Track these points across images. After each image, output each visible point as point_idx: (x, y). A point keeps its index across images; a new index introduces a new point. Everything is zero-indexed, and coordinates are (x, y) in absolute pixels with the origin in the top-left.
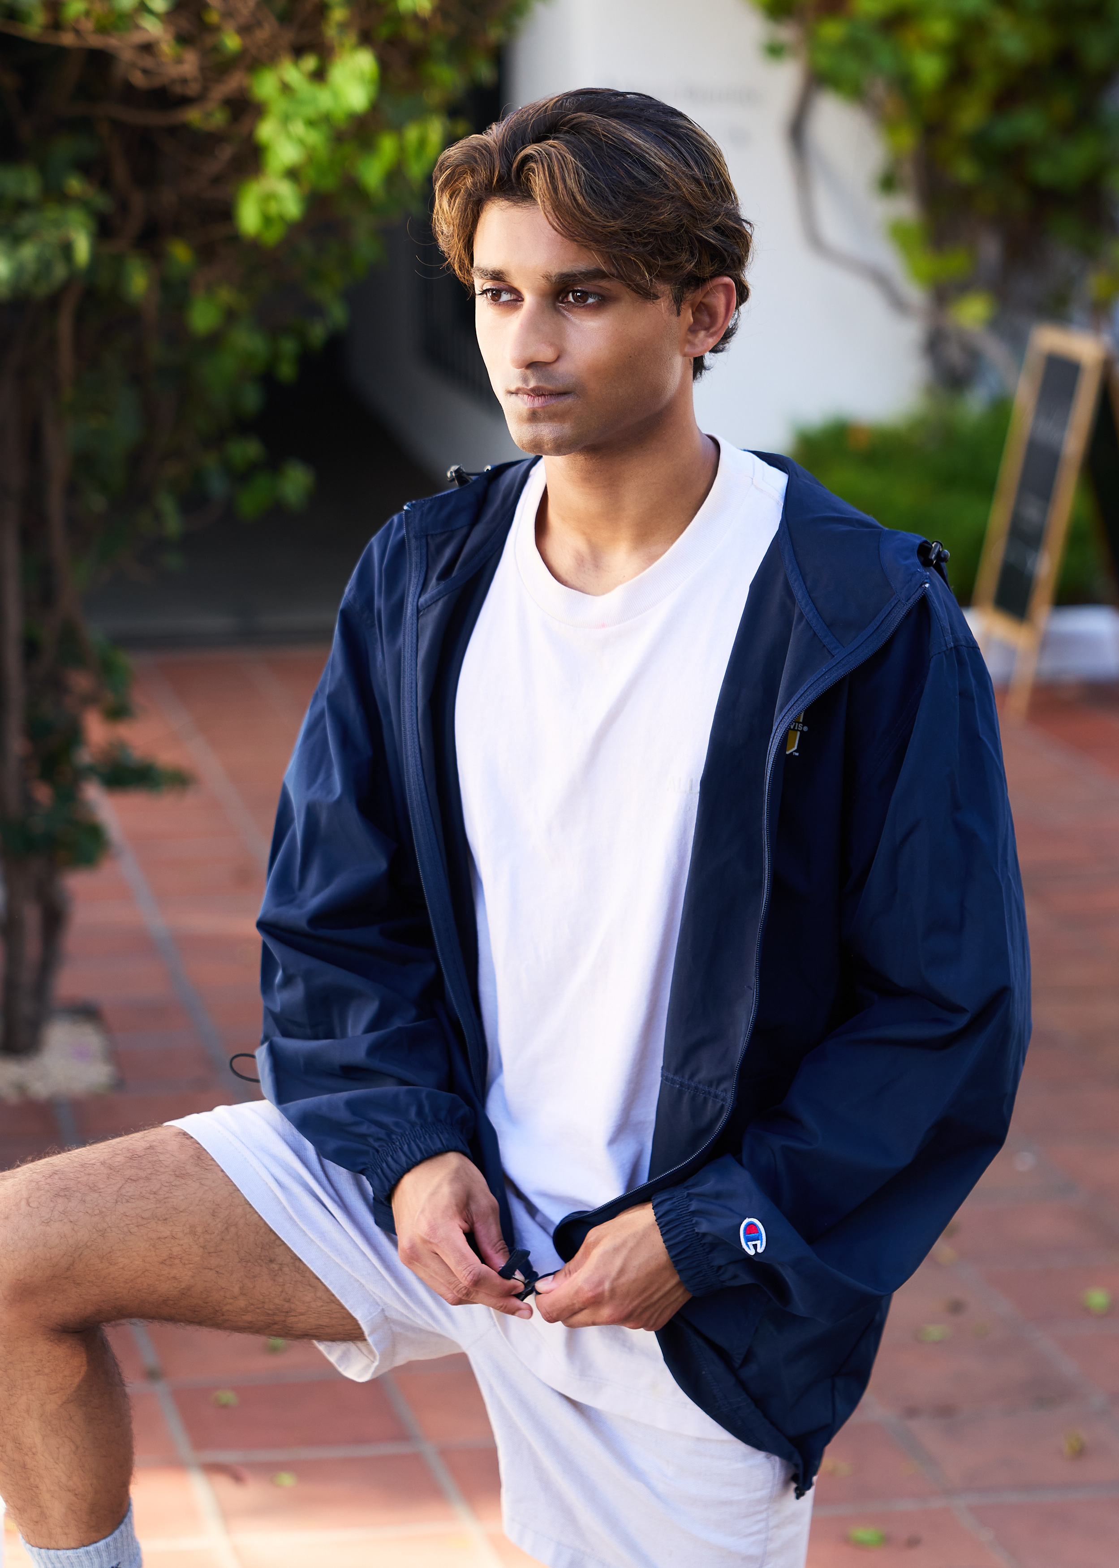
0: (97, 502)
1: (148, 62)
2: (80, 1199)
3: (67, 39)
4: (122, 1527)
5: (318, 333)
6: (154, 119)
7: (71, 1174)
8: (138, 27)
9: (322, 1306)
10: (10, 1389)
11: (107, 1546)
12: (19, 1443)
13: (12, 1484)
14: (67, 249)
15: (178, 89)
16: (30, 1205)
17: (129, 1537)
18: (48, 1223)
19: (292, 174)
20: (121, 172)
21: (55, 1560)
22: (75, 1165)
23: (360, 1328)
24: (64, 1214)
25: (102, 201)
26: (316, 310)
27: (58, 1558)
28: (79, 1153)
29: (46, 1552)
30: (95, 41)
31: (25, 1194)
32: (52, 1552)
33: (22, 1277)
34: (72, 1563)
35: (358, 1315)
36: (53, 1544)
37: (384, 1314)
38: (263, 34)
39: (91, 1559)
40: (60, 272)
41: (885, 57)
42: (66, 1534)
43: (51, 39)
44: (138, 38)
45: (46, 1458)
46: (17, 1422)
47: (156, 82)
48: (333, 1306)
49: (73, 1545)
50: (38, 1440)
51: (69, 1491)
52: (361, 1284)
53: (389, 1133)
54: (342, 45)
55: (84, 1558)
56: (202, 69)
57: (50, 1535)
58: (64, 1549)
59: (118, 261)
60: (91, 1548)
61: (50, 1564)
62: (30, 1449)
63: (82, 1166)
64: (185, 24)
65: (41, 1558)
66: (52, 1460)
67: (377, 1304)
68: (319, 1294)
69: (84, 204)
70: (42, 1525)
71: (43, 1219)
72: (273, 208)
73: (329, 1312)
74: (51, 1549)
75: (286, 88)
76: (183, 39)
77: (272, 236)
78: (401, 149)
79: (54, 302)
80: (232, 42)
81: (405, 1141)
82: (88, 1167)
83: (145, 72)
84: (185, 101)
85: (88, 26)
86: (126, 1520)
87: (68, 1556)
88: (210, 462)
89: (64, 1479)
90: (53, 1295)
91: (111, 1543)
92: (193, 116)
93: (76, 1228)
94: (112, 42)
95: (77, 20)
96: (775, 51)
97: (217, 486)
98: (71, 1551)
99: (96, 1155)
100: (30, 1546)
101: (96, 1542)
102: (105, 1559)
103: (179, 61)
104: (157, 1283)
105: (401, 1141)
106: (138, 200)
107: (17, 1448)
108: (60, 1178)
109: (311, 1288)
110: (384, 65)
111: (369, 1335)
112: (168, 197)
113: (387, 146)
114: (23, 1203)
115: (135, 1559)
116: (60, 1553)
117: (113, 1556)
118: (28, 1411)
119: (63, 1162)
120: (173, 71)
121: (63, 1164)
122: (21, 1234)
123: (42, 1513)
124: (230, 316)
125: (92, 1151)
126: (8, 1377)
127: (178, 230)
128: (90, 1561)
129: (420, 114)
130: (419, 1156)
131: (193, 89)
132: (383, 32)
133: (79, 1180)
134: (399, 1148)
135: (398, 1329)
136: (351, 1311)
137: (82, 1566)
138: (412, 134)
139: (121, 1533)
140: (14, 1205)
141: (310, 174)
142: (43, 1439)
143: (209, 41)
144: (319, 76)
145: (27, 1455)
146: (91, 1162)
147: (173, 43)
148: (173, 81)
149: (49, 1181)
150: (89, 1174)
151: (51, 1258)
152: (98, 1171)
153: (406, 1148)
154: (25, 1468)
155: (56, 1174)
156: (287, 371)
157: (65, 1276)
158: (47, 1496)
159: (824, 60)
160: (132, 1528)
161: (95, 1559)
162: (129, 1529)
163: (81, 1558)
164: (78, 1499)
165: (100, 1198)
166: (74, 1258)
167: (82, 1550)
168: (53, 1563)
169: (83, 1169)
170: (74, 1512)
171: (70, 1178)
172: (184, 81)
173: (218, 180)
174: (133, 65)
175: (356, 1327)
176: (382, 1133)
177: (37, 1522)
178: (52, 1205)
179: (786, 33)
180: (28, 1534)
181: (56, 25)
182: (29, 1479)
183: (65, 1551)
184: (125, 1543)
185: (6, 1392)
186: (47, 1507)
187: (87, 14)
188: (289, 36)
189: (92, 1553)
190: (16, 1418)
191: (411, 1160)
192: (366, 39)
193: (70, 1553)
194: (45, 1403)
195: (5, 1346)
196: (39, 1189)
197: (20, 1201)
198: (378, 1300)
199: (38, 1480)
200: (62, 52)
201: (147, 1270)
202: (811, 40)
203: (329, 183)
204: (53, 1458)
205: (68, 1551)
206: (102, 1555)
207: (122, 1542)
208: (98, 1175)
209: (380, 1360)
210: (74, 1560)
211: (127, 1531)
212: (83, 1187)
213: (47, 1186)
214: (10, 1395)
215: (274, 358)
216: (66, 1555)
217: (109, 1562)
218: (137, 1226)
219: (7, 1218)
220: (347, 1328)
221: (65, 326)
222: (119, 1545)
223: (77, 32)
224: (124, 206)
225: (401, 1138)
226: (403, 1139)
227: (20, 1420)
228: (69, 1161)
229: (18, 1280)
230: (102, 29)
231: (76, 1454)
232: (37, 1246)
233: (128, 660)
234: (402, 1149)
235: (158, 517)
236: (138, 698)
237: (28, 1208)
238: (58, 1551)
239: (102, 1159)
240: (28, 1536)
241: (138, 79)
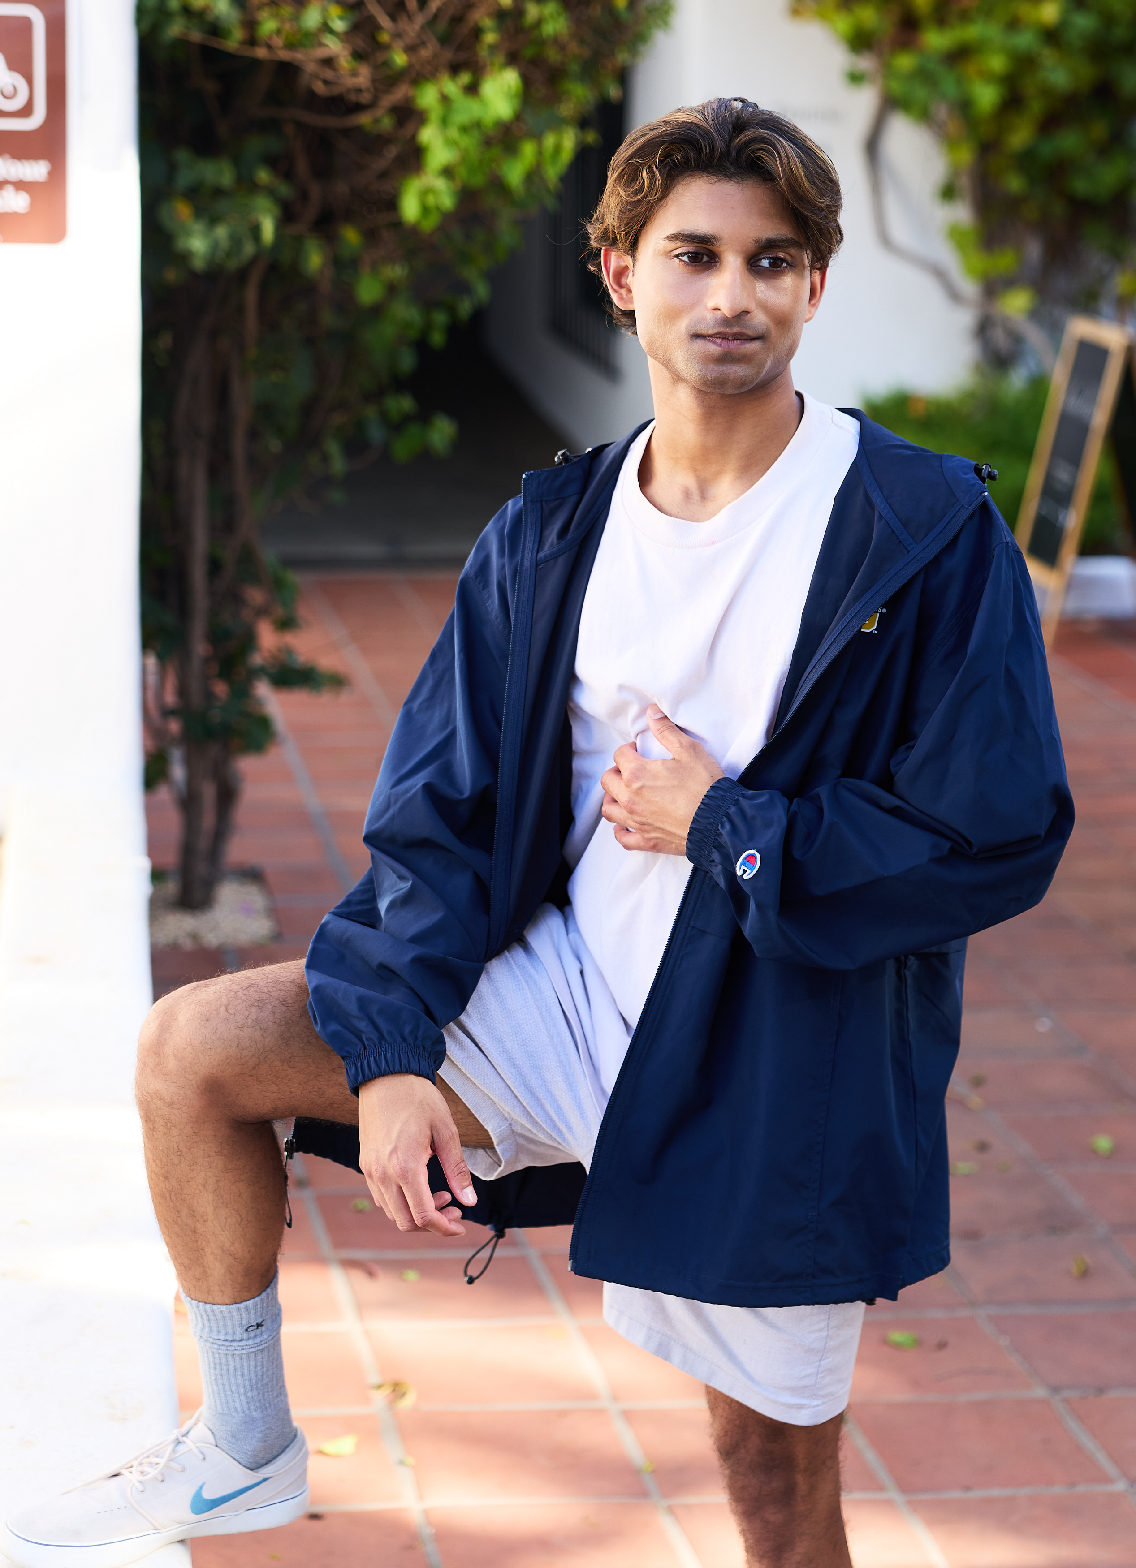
0: (275, 445)
1: (329, 74)
2: (270, 1010)
3: (261, 53)
4: (269, 1290)
5: (465, 308)
6: (331, 122)
7: (265, 989)
8: (321, 45)
9: (461, 1119)
10: (192, 1164)
11: (255, 1305)
12: (193, 1211)
13: (182, 1245)
14: (256, 231)
15: (353, 97)
16: (229, 1011)
17: (274, 1300)
18: (242, 1028)
19: (447, 172)
20: (302, 167)
21: (210, 1314)
22: (269, 980)
23: (491, 1139)
24: (256, 1022)
25: (285, 190)
26: (464, 288)
27: (213, 1311)
28: (272, 970)
29: (203, 1306)
30: (284, 55)
31: (224, 1001)
32: (208, 1306)
33: (214, 1071)
34: (224, 1317)
35: (489, 1127)
36: (210, 1299)
37: (511, 1128)
38: (426, 53)
39: (241, 1314)
40: (249, 249)
41: (949, 86)
42: (222, 1291)
43: (248, 52)
44: (321, 53)
45: (214, 1225)
46: (194, 1193)
47: (335, 91)
48: (471, 1118)
49: (227, 1302)
50: (210, 1210)
51: (230, 1254)
52: (493, 1101)
53: (382, 1037)
54: (492, 64)
55: (235, 1314)
56: (374, 81)
57: (209, 1292)
58: (219, 1304)
59: (299, 240)
60: (242, 1305)
61: (205, 1316)
62: (202, 1216)
63: (275, 982)
64: (360, 43)
65: (199, 1310)
66: (219, 1228)
67: (506, 1119)
68: (460, 1109)
69: (271, 192)
70: (203, 1282)
71: (238, 1024)
72: (431, 200)
73: (467, 1124)
74: (209, 1304)
75: (445, 99)
76: (358, 56)
77: (430, 224)
78: (540, 153)
79: (243, 275)
80: (400, 59)
81: (391, 1050)
82: (280, 983)
83: (326, 82)
84: (359, 108)
85: (278, 42)
86: (272, 1285)
87: (221, 1311)
88: (371, 413)
89: (227, 1245)
90: (238, 1090)
91: (259, 1303)
92: (364, 119)
93: (265, 1035)
94: (298, 56)
95: (270, 37)
96: (855, 78)
97: (376, 433)
98: (225, 1306)
99: (287, 974)
100: (191, 1299)
101: (246, 1301)
102: (252, 1316)
103: (354, 73)
104: (326, 1087)
105: (387, 1048)
106: (315, 190)
107: (191, 1214)
108: (255, 991)
109: (453, 1103)
110: (526, 81)
111: (497, 1145)
112: (341, 188)
113: (528, 150)
114: (223, 1009)
115: (276, 1319)
116: (215, 1307)
117: (259, 1314)
118: (204, 1185)
119: (258, 977)
120: (351, 82)
121: (258, 978)
122: (218, 1035)
123: (205, 1272)
124: (392, 289)
125: (284, 970)
126: (192, 1154)
127: (349, 216)
128: (240, 1316)
129: (557, 124)
130: (397, 1067)
131: (365, 98)
132: (529, 52)
133: (271, 994)
134: (384, 1053)
135: (522, 1141)
136: (483, 1124)
137: (233, 1320)
138: (550, 141)
139: (268, 1294)
140: (215, 1010)
141: (462, 172)
142: (215, 1209)
143: (380, 57)
144: (472, 89)
145: (198, 1221)
146: (282, 980)
147: (350, 58)
148: (349, 91)
149: (246, 992)
150: (280, 990)
151: (241, 1058)
152: (288, 989)
153: (389, 1056)
154: (195, 1233)
155: (252, 986)
156: (437, 339)
157: (251, 1074)
158: (211, 1258)
159: (897, 87)
160: (277, 1293)
161: (244, 1316)
162: (274, 1292)
163: (232, 1313)
164: (236, 1262)
165: (287, 1011)
166: (260, 1060)
167: (235, 1306)
168: (208, 1315)
169: (276, 985)
170: (231, 1273)
171: (264, 991)
172: (359, 90)
173: (384, 175)
174: (317, 77)
175: (487, 1137)
176: (375, 1036)
177: (199, 1279)
178: (247, 1013)
179: (866, 63)
180: (190, 1288)
181: (252, 41)
182: (197, 1242)
183: (219, 1306)
184: (270, 1304)
185: (187, 1167)
186: (209, 1268)
187: (279, 32)
188: (448, 55)
189: (242, 1310)
190: (193, 1190)
191: (389, 1068)
192: (513, 59)
193: (224, 1308)
194: (220, 1180)
195: (192, 1127)
196: (236, 998)
197: (220, 1007)
198: (507, 1116)
199: (204, 1243)
200: (256, 63)
201: (319, 1075)
202: (886, 69)
203: (478, 180)
204: (220, 1226)
205: (222, 1306)
206: (250, 1312)
207: (268, 1303)
208: (287, 992)
209: (505, 1166)
210: (226, 1314)
211: (273, 1294)
212: (274, 1000)
213: (244, 996)
214: (191, 1170)
215: (427, 327)
216: (220, 1310)
217: (255, 1319)
218: (316, 1038)
219: (208, 1020)
220: (480, 1138)
221: (251, 295)
222: (265, 1305)
223: (269, 47)
224: (304, 195)
225: (389, 1046)
226: (390, 1048)
227: (197, 1192)
228: (264, 976)
229: (211, 1073)
230: (290, 46)
231: (240, 1225)
232: (231, 1046)
233: (295, 578)
234: (385, 1056)
235: (325, 458)
236: (303, 611)
237: (227, 1013)
238: (214, 1306)
239: (292, 978)
240: (189, 1290)
241: (320, 88)
